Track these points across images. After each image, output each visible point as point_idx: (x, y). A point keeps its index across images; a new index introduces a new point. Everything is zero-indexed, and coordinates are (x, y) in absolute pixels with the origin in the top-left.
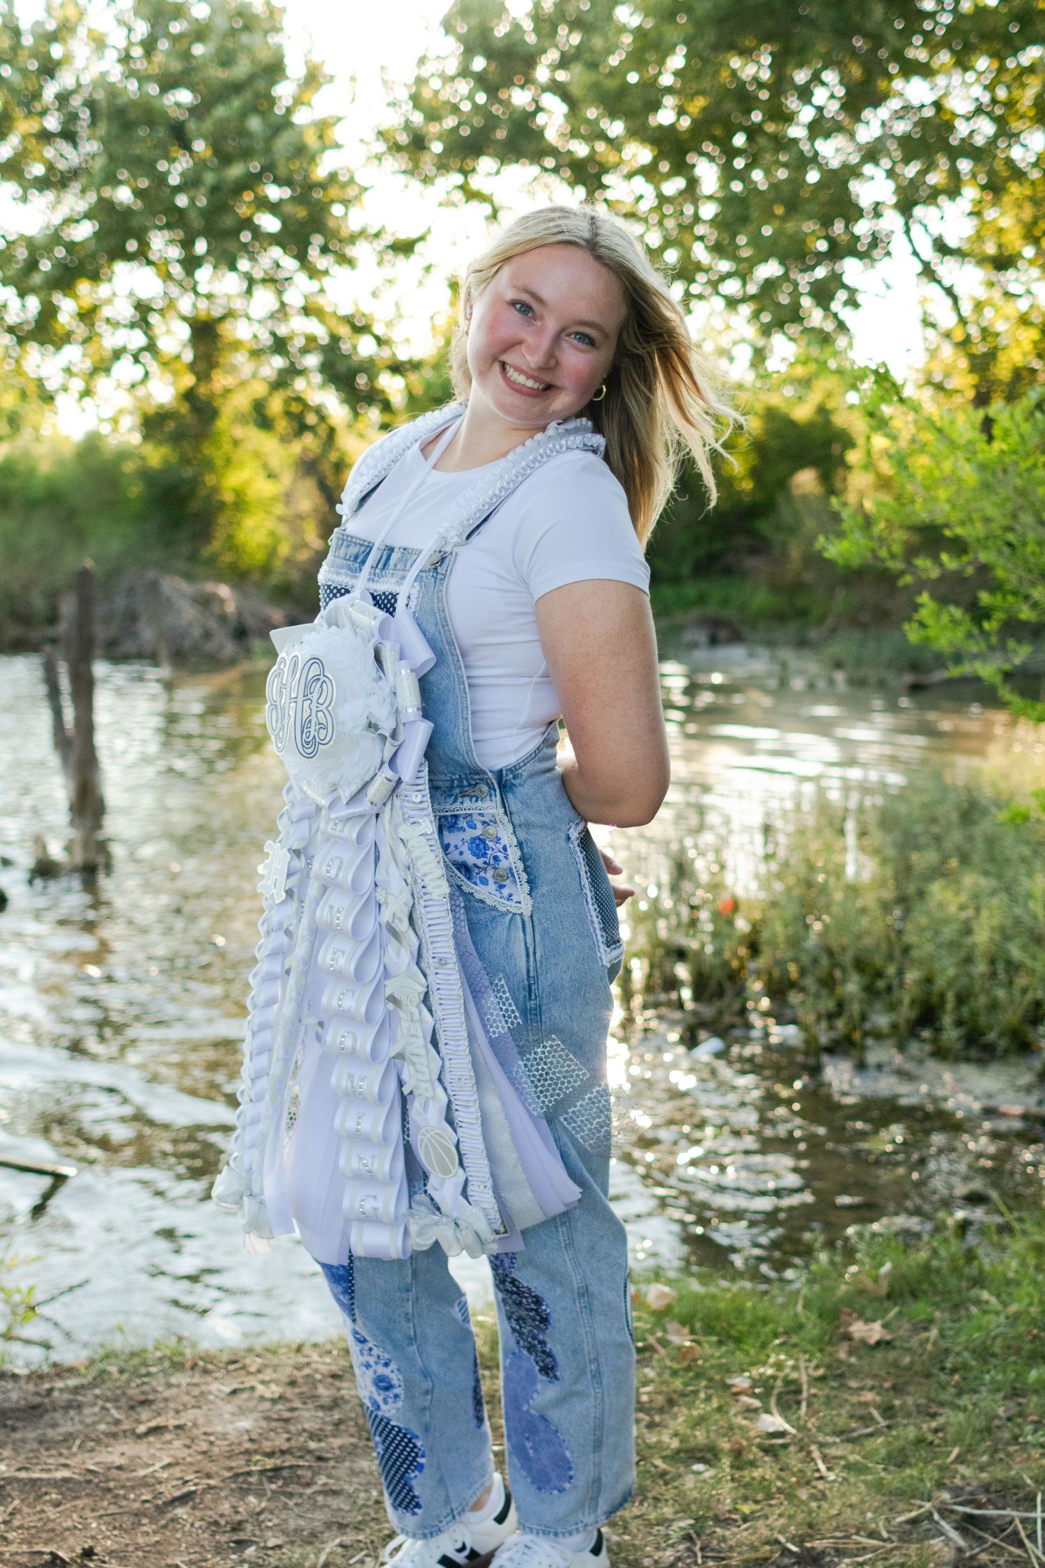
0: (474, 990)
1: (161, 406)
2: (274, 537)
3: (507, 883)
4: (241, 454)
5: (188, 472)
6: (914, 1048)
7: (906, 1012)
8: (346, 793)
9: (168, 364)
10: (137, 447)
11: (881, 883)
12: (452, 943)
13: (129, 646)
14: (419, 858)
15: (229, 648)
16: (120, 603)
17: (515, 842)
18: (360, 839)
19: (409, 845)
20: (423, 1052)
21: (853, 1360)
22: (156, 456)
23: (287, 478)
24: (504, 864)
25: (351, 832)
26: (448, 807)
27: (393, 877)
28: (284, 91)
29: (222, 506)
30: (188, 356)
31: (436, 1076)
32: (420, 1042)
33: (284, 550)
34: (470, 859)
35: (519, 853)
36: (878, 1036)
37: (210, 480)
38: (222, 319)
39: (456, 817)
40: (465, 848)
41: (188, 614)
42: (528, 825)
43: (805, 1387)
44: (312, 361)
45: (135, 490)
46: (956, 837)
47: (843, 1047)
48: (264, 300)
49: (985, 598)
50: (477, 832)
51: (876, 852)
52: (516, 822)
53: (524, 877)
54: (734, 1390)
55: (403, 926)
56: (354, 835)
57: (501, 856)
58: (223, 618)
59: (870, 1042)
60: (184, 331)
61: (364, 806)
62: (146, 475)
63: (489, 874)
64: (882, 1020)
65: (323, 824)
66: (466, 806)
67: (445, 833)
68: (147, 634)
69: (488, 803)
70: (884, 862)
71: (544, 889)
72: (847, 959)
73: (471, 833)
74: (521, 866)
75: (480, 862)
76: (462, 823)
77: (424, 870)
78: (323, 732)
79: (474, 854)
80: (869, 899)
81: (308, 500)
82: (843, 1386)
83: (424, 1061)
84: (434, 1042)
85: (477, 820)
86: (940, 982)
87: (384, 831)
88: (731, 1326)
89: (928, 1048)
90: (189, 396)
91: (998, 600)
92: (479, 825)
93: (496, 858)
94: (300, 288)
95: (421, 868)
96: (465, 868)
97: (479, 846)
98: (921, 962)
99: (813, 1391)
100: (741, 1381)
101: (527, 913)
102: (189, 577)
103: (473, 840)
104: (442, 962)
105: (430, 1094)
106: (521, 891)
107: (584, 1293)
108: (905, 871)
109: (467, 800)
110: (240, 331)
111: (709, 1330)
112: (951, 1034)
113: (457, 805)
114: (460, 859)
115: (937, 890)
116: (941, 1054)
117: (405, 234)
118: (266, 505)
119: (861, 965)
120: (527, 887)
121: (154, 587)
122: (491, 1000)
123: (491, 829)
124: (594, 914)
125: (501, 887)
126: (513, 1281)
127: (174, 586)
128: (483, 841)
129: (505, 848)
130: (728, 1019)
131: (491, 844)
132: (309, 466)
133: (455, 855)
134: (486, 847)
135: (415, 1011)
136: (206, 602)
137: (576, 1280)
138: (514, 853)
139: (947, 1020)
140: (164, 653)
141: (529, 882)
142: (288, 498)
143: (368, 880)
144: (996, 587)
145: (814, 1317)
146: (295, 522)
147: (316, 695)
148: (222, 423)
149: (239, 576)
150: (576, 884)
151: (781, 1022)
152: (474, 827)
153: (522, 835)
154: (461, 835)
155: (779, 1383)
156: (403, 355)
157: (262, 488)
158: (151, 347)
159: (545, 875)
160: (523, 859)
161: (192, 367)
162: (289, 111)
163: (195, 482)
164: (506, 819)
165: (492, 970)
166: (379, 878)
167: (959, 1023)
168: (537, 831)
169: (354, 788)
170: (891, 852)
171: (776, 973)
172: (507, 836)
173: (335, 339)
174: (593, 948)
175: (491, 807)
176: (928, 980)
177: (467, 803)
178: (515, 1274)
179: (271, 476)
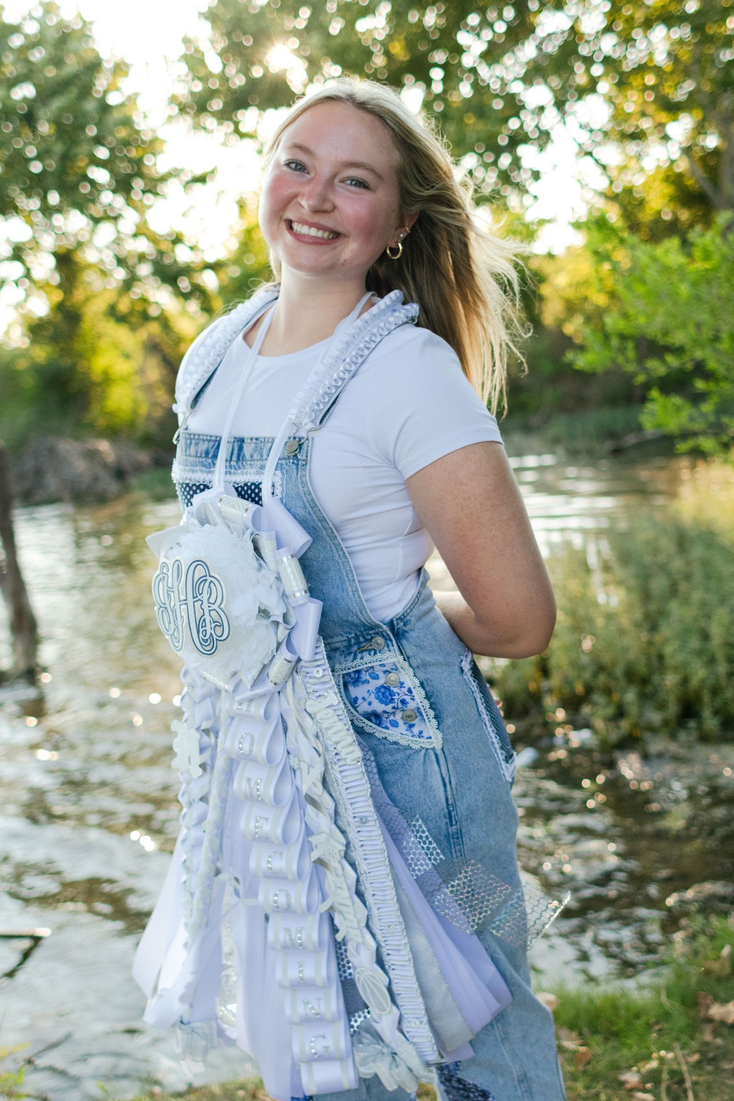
0: (394, 835)
1: (41, 319)
2: (135, 402)
3: (416, 721)
4: (103, 344)
5: (66, 362)
6: (683, 736)
7: (673, 709)
8: (248, 678)
9: (43, 286)
10: (27, 350)
11: (629, 609)
12: (370, 802)
13: (39, 495)
14: (328, 729)
15: (113, 487)
16: (29, 464)
17: (418, 684)
18: (267, 716)
19: (318, 717)
20: (349, 902)
21: (719, 1041)
22: (41, 354)
23: (139, 356)
24: (412, 705)
25: (258, 710)
26: (349, 664)
27: (304, 747)
28: (101, 83)
29: (93, 384)
30: (56, 279)
31: (363, 924)
32: (345, 893)
33: (144, 410)
34: (379, 707)
35: (423, 692)
36: (652, 729)
37: (82, 366)
38: (75, 250)
39: (358, 672)
40: (372, 698)
41: (80, 466)
42: (425, 665)
43: (687, 1076)
44: (144, 270)
45: (29, 382)
46: (677, 564)
47: (628, 743)
48: (106, 231)
49: (700, 385)
50: (380, 682)
51: (620, 583)
52: (414, 665)
53: (432, 713)
54: (628, 1086)
55: (318, 791)
56: (262, 712)
57: (407, 698)
58: (105, 466)
59: (647, 736)
60: (52, 262)
61: (267, 687)
62: (38, 370)
63: (398, 717)
64: (655, 717)
65: (225, 705)
66: (367, 660)
67: (351, 688)
68: (52, 483)
69: (388, 654)
70: (629, 590)
71: (448, 721)
72: (619, 671)
73: (374, 684)
74: (427, 704)
75: (389, 708)
76: (365, 676)
77: (335, 738)
78: (219, 631)
79: (382, 702)
80: (625, 621)
81: (154, 372)
82: (718, 1070)
83: (351, 910)
84: (360, 894)
85: (379, 671)
86: (695, 682)
87: (288, 703)
88: (612, 1023)
89: (694, 735)
90: (60, 308)
91: (712, 386)
92: (381, 675)
93: (403, 702)
94: (130, 219)
95: (331, 737)
96: (375, 717)
97: (385, 694)
98: (676, 669)
99: (694, 1078)
100: (631, 1078)
101: (438, 747)
102: (77, 438)
103: (378, 689)
104: (363, 821)
105: (360, 940)
106: (430, 727)
107: (524, 1079)
108: (646, 596)
109: (366, 654)
110: (89, 256)
111: (595, 1031)
112: (711, 723)
113: (358, 661)
114: (369, 709)
115: (674, 606)
116: (705, 739)
117: (199, 173)
118: (125, 379)
119: (631, 676)
120: (434, 723)
121: (52, 451)
122: (410, 840)
123: (393, 676)
124: (493, 735)
125: (411, 726)
126: (459, 1081)
127: (67, 447)
128: (387, 689)
129: (410, 691)
130: (537, 731)
131: (395, 690)
132: (153, 347)
133: (364, 707)
134: (392, 694)
135: (338, 866)
136: (92, 455)
137: (515, 1070)
138: (419, 694)
139: (707, 713)
140: (66, 496)
141: (436, 717)
142: (141, 371)
143: (280, 752)
144: (709, 376)
145: (677, 1005)
146: (148, 388)
147: (205, 596)
148: (86, 324)
149: (113, 433)
150: (474, 710)
151: (577, 727)
152: (376, 677)
153: (422, 675)
154: (366, 687)
155: (665, 1076)
156: (211, 259)
157: (121, 367)
158: (28, 275)
159: (448, 709)
160: (428, 697)
161: (60, 286)
162: (106, 92)
163: (73, 369)
164: (406, 664)
165: (407, 813)
166: (290, 747)
167: (716, 713)
168: (434, 669)
169: (255, 672)
170: (632, 582)
171: (567, 691)
172: (409, 679)
173: (161, 253)
174: (497, 766)
175: (391, 656)
176: (685, 681)
177: (367, 657)
178: (460, 1075)
179: (127, 356)
